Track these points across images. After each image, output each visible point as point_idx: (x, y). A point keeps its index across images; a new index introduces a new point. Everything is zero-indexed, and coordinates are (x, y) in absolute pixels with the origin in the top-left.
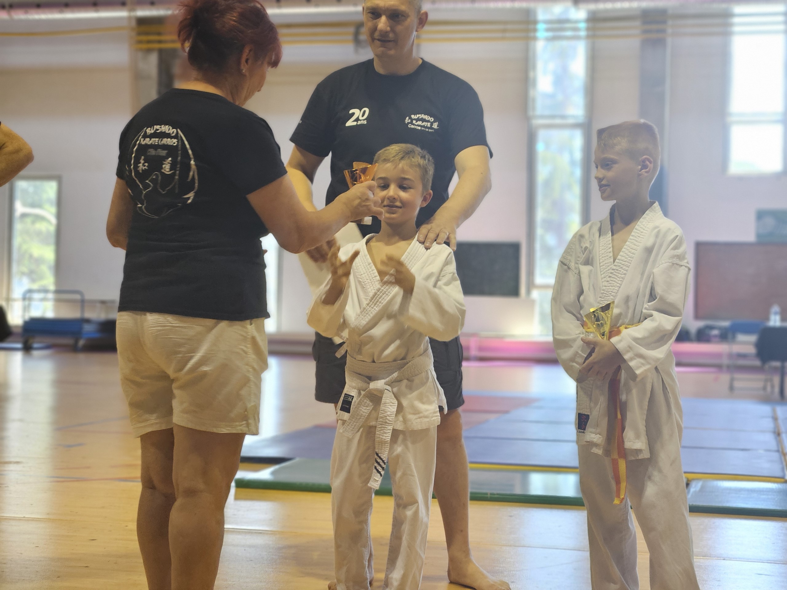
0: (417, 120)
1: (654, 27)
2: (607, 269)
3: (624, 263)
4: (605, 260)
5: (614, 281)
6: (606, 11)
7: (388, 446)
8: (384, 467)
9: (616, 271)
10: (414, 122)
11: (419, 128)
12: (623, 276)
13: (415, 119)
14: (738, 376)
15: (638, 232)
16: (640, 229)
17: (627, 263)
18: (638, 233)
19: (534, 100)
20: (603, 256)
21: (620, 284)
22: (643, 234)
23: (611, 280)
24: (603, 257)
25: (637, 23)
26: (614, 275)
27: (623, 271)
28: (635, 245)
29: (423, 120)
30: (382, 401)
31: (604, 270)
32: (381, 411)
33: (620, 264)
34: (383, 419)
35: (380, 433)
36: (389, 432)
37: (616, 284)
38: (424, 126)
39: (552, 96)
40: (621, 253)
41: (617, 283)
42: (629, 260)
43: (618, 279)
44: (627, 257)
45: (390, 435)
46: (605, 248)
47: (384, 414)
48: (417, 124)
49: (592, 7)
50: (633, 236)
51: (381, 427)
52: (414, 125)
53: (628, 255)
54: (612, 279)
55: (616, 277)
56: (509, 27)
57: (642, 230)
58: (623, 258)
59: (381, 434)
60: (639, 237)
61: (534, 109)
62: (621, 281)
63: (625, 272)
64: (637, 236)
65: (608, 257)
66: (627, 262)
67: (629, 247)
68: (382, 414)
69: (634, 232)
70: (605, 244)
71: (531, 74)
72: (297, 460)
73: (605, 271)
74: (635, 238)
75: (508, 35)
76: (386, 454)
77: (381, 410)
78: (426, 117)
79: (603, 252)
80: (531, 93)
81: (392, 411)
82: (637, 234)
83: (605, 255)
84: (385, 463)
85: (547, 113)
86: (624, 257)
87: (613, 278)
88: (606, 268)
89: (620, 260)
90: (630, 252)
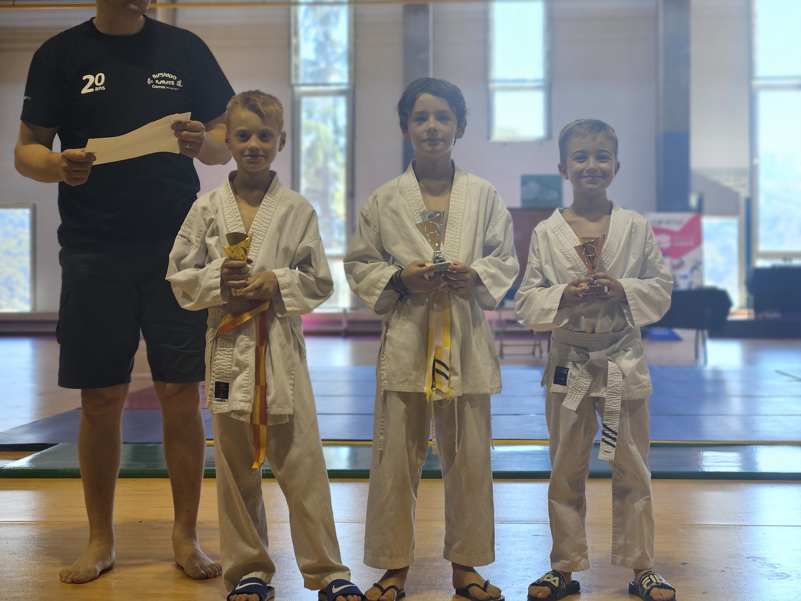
0: (160, 79)
4: (235, 228)
7: (618, 416)
8: (615, 438)
10: (157, 81)
11: (164, 87)
12: (258, 245)
13: (157, 79)
14: (506, 342)
15: (269, 201)
16: (270, 198)
17: (261, 232)
18: (269, 202)
19: (297, 67)
20: (232, 224)
21: (256, 253)
22: (273, 203)
24: (232, 226)
27: (258, 240)
28: (266, 214)
29: (166, 79)
30: (609, 371)
32: (609, 382)
33: (254, 233)
34: (612, 390)
35: (609, 403)
36: (619, 402)
38: (168, 85)
39: (314, 63)
40: (254, 222)
42: (263, 229)
44: (261, 226)
45: (620, 405)
46: (232, 216)
47: (612, 385)
48: (160, 83)
50: (263, 205)
51: (610, 398)
52: (157, 85)
53: (261, 224)
58: (257, 227)
59: (610, 404)
60: (270, 206)
61: (297, 76)
62: (257, 250)
63: (260, 241)
64: (268, 205)
65: (238, 225)
66: (261, 231)
67: (261, 216)
68: (611, 384)
69: (264, 201)
70: (231, 212)
71: (293, 41)
72: (60, 444)
74: (266, 208)
76: (617, 424)
77: (609, 381)
78: (168, 75)
79: (231, 221)
80: (294, 60)
81: (619, 381)
82: (268, 203)
83: (234, 224)
84: (616, 434)
85: (309, 81)
86: (257, 226)
89: (254, 229)
90: (262, 221)
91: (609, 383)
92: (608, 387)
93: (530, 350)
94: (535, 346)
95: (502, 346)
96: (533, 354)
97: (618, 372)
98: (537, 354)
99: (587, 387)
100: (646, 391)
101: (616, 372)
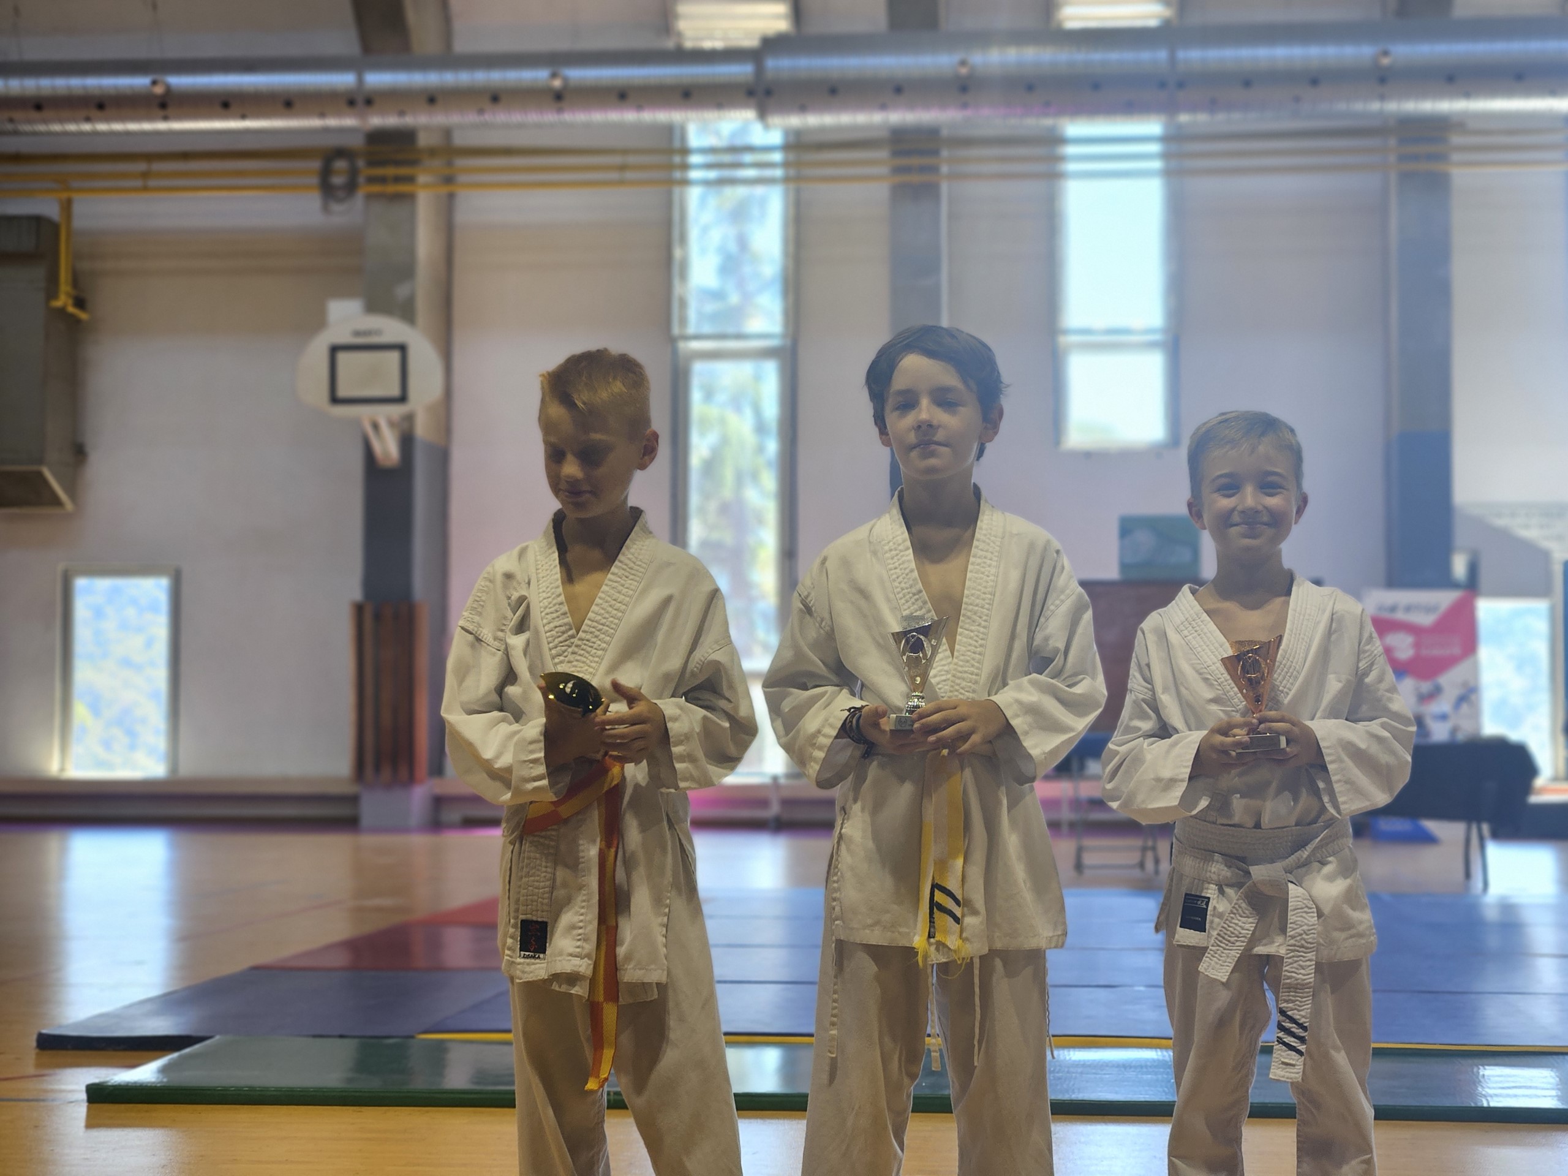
1: (915, 161)
2: (561, 639)
3: (601, 627)
5: (584, 662)
6: (822, 129)
7: (1309, 992)
8: (1304, 1037)
9: (587, 643)
14: (1089, 842)
15: (625, 567)
16: (628, 562)
17: (607, 628)
18: (623, 569)
19: (683, 303)
20: (548, 611)
22: (633, 572)
23: (577, 661)
25: (883, 154)
26: (583, 650)
27: (599, 642)
28: (619, 592)
30: (1290, 904)
31: (554, 640)
32: (1291, 925)
33: (593, 630)
34: (1296, 941)
35: (1292, 968)
36: (1310, 966)
37: (586, 668)
39: (718, 295)
40: (594, 608)
41: (589, 666)
42: (612, 622)
43: (590, 657)
44: (607, 616)
45: (1313, 971)
47: (1298, 931)
49: (795, 121)
50: (613, 574)
51: (1293, 956)
53: (608, 612)
54: (579, 658)
55: (587, 655)
56: (632, 159)
57: (632, 565)
58: (599, 618)
59: (1293, 970)
60: (627, 577)
61: (683, 321)
65: (559, 613)
66: (607, 626)
67: (609, 596)
68: (1294, 929)
71: (677, 253)
72: (217, 1039)
73: (557, 641)
74: (619, 580)
75: (629, 175)
76: (1308, 1009)
77: (1291, 923)
80: (677, 289)
81: (1310, 923)
82: (623, 572)
84: (1305, 1029)
85: (707, 329)
86: (599, 615)
87: (580, 655)
88: (559, 637)
89: (593, 621)
90: (611, 606)
91: (1290, 928)
92: (1289, 936)
93: (1134, 858)
94: (1144, 849)
95: (1080, 851)
96: (1142, 865)
97: (1309, 905)
98: (1150, 865)
99: (1248, 934)
100: (1364, 944)
101: (1304, 906)
